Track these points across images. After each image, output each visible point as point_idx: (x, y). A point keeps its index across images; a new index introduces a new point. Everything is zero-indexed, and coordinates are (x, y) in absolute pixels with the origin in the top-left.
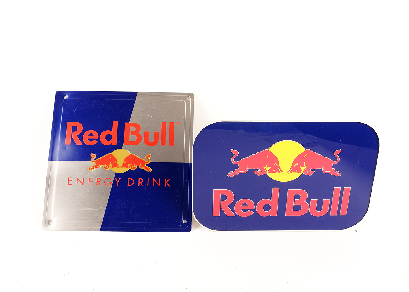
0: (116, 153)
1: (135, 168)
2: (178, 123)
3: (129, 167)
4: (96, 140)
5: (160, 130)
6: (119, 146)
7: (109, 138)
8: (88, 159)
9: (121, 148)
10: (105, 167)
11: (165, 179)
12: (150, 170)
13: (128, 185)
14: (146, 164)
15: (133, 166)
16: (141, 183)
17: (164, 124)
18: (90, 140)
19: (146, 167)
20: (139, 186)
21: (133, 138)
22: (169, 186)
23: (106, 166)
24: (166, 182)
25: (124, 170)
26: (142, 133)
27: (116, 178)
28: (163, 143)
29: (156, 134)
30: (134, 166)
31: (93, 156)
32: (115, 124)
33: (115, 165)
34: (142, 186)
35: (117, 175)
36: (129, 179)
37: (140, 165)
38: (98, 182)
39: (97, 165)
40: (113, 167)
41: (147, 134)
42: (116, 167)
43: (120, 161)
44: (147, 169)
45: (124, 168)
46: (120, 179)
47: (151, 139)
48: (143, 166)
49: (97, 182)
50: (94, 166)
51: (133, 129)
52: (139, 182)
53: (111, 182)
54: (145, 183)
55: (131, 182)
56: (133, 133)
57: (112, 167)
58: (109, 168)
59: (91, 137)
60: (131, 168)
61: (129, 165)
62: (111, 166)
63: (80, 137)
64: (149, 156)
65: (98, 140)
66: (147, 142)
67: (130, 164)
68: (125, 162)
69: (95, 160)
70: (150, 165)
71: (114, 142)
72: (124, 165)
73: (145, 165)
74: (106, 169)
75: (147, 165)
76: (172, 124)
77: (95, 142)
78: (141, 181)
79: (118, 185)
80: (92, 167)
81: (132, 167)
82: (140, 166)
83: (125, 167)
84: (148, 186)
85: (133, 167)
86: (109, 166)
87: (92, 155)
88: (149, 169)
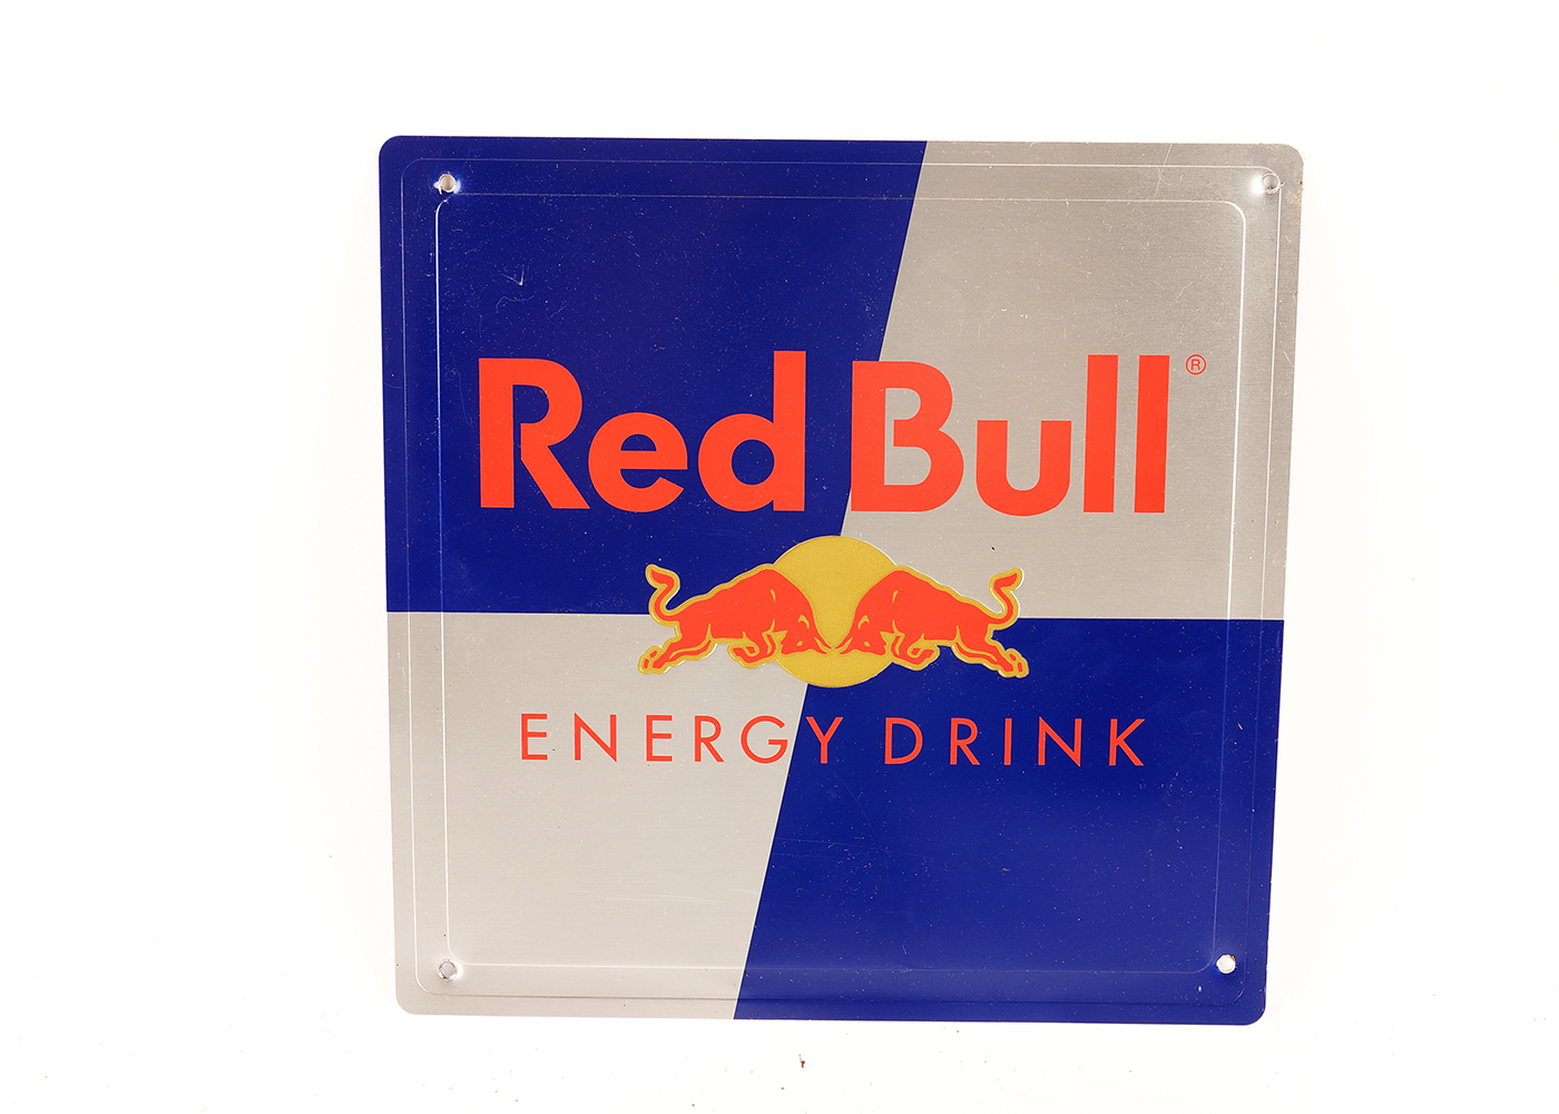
0: (802, 563)
1: (928, 653)
2: (1195, 363)
3: (888, 648)
4: (672, 475)
5: (1074, 411)
6: (823, 517)
7: (753, 462)
8: (636, 600)
9: (835, 530)
10: (738, 652)
11: (1114, 722)
12: (1015, 665)
13: (889, 760)
14: (992, 628)
15: (918, 644)
16: (964, 744)
17: (1102, 371)
18: (639, 478)
19: (994, 650)
20: (954, 761)
21: (905, 465)
22: (1137, 762)
23: (744, 642)
24: (1117, 741)
25: (858, 669)
26: (961, 430)
27: (811, 720)
28: (1098, 498)
29: (1055, 437)
30: (923, 644)
31: (662, 580)
32: (790, 369)
33: (804, 638)
34: (974, 761)
35: (819, 701)
36: (890, 722)
37: (958, 638)
38: (707, 741)
39: (691, 643)
40: (789, 648)
41: (993, 436)
42: (811, 653)
43: (834, 615)
44: (1002, 662)
45: (856, 653)
46: (838, 720)
47: (1023, 472)
48: (974, 640)
49: (699, 740)
50: (673, 647)
51: (902, 404)
52: (955, 742)
53: (783, 743)
54: (988, 745)
55: (903, 741)
56: (908, 433)
57: (785, 651)
58: (764, 654)
59: (640, 460)
60: (903, 656)
61: (888, 637)
62: (779, 647)
63: (573, 455)
64: (1011, 580)
65: (689, 478)
66: (998, 494)
67: (897, 633)
68: (865, 619)
69: (671, 606)
70: (1022, 634)
71: (786, 489)
72: (862, 638)
73: (988, 639)
74: (749, 660)
75: (998, 635)
76: (1154, 372)
77: (663, 495)
78: (964, 732)
79: (824, 760)
80: (661, 647)
81: (909, 653)
82: (955, 645)
83: (865, 650)
84: (1008, 762)
86: (763, 647)
87: (655, 576)
88: (1009, 660)
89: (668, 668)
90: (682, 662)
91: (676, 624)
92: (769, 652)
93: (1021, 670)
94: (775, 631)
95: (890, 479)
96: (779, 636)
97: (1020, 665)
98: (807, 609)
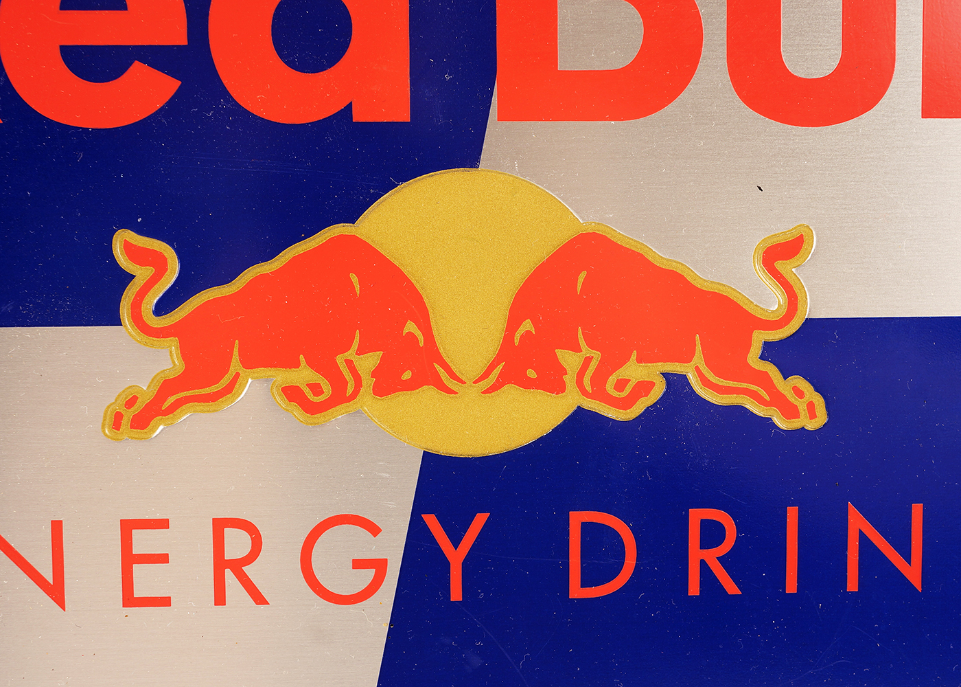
1: (644, 387)
3: (570, 379)
4: (158, 57)
10: (292, 393)
13: (577, 591)
14: (759, 338)
15: (621, 373)
16: (712, 556)
20: (694, 589)
23: (303, 375)
27: (431, 520)
30: (634, 371)
34: (732, 588)
36: (577, 519)
37: (698, 359)
38: (238, 566)
40: (386, 384)
42: (428, 393)
44: (778, 400)
45: (511, 391)
46: (480, 520)
49: (220, 564)
50: (167, 386)
52: (696, 554)
53: (380, 566)
58: (340, 397)
60: (599, 393)
61: (569, 360)
62: (368, 382)
64: (790, 248)
67: (586, 351)
68: (527, 326)
69: (163, 307)
73: (753, 358)
74: (311, 408)
75: (770, 351)
78: (712, 535)
79: (456, 594)
80: (146, 388)
81: (610, 387)
82: (695, 371)
83: (527, 384)
84: (791, 586)
85: (621, 384)
87: (133, 252)
88: (792, 397)
89: (159, 428)
90: (185, 415)
91: (173, 344)
92: (350, 391)
93: (812, 415)
94: (360, 352)
95: (568, 60)
96: (368, 363)
97: (811, 406)
98: (418, 309)
